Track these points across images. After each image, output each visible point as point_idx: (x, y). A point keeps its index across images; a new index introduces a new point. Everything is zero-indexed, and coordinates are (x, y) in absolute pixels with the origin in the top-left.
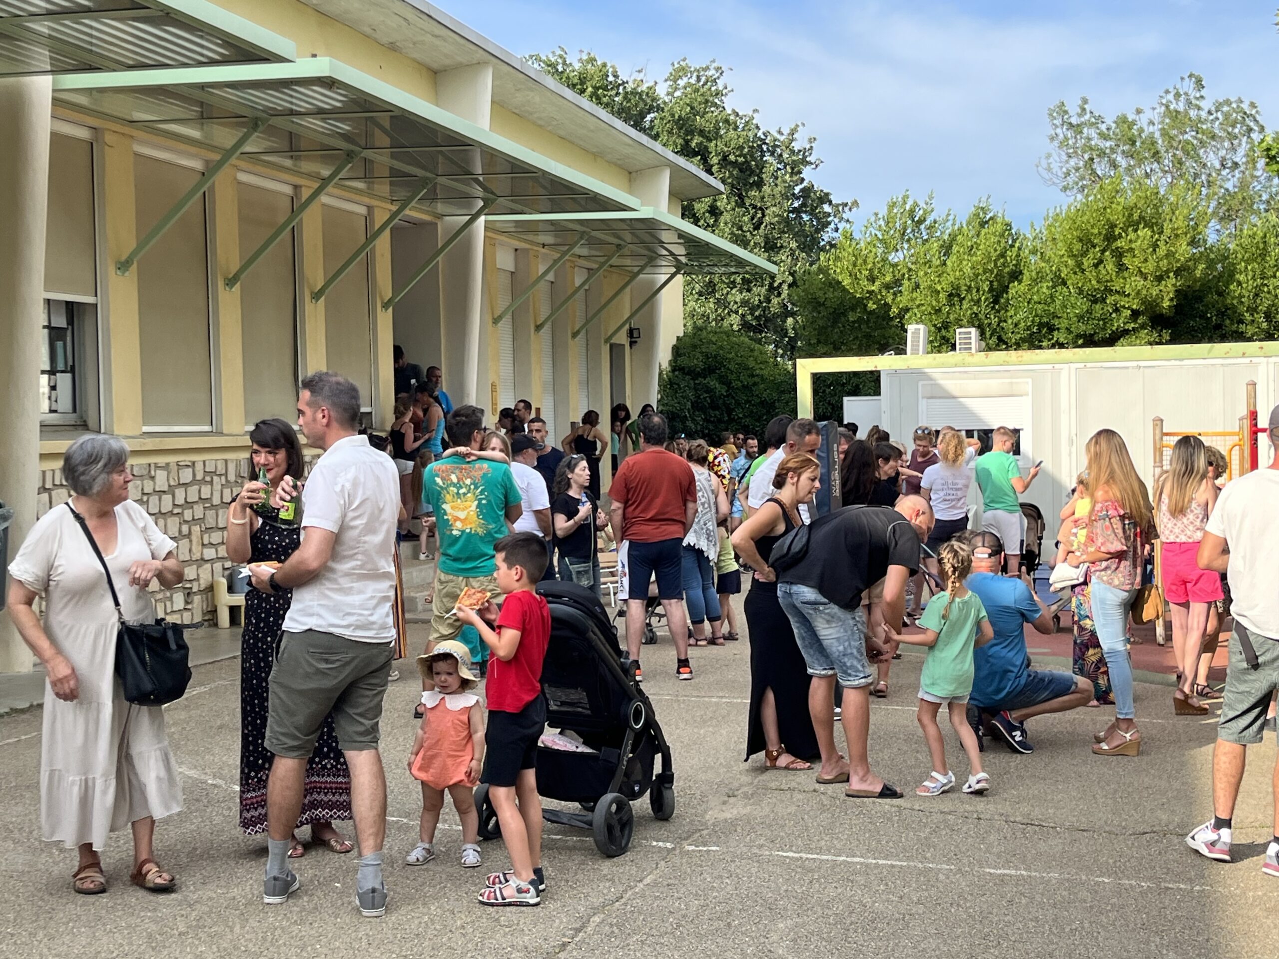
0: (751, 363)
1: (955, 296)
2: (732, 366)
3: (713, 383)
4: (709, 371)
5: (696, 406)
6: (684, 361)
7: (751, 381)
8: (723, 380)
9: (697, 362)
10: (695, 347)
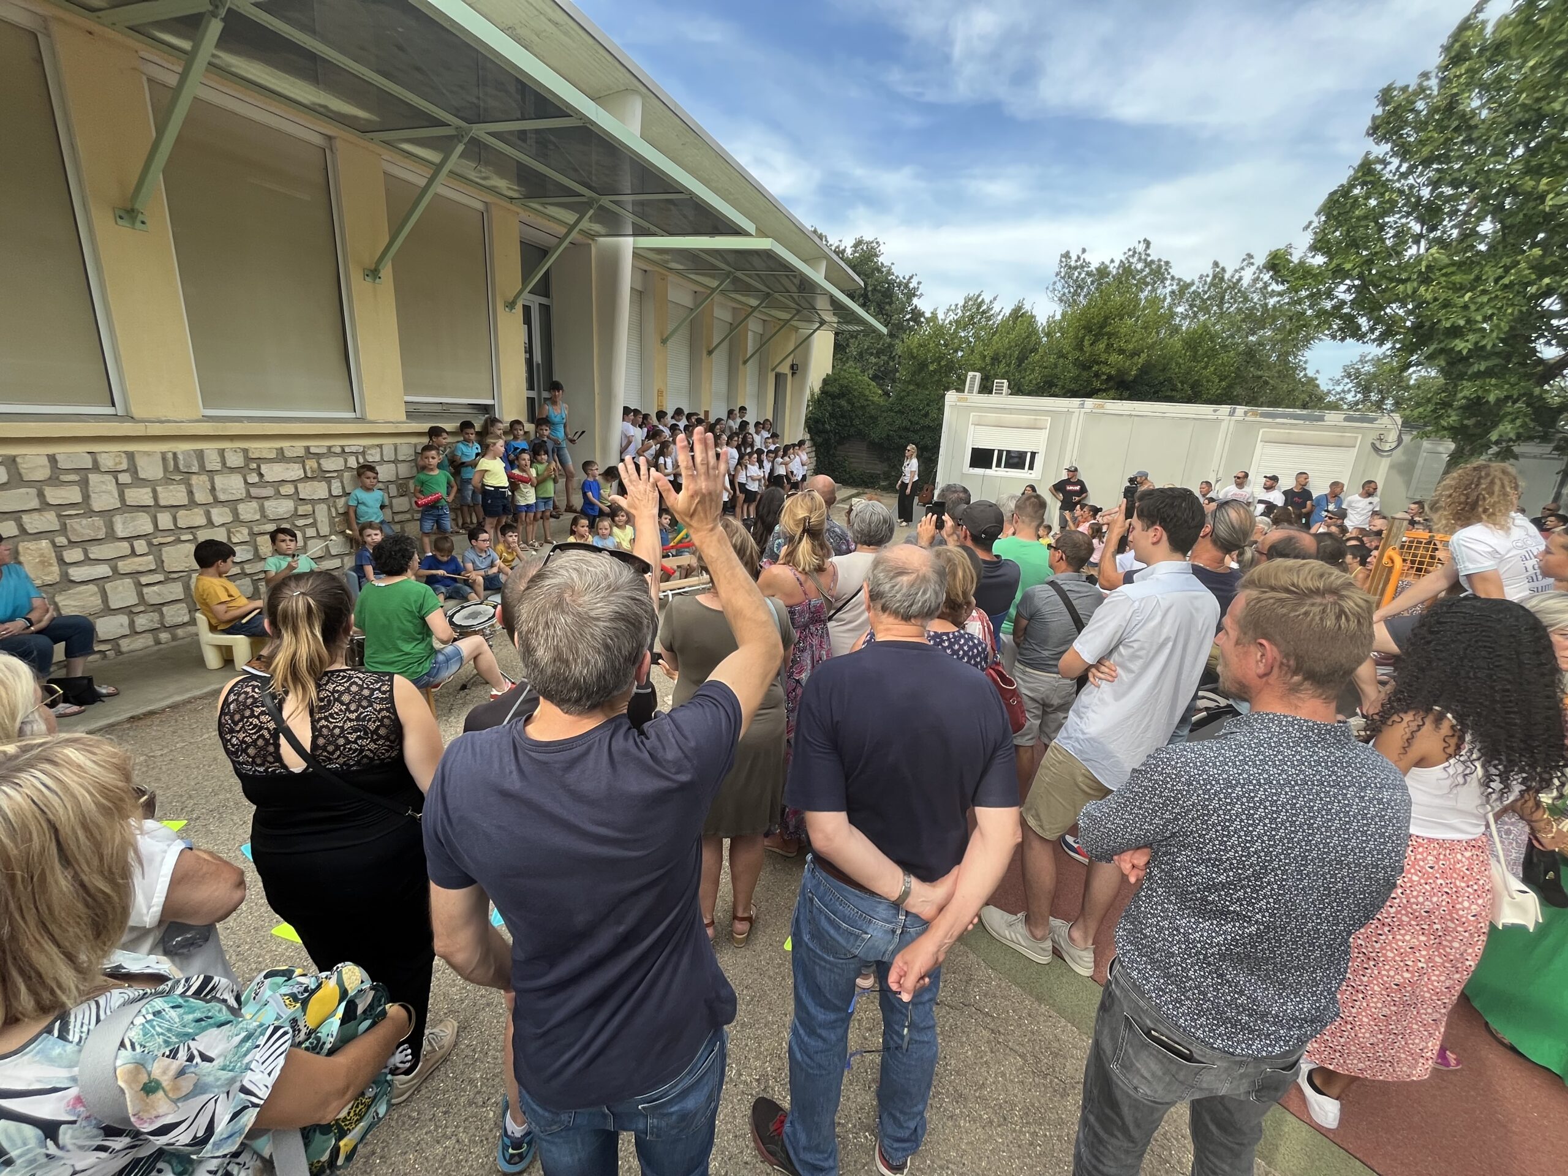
0: (867, 392)
1: (996, 359)
2: (856, 394)
3: (843, 403)
4: (842, 395)
5: (832, 416)
6: (828, 388)
7: (865, 403)
8: (849, 401)
9: (834, 389)
10: (835, 380)
